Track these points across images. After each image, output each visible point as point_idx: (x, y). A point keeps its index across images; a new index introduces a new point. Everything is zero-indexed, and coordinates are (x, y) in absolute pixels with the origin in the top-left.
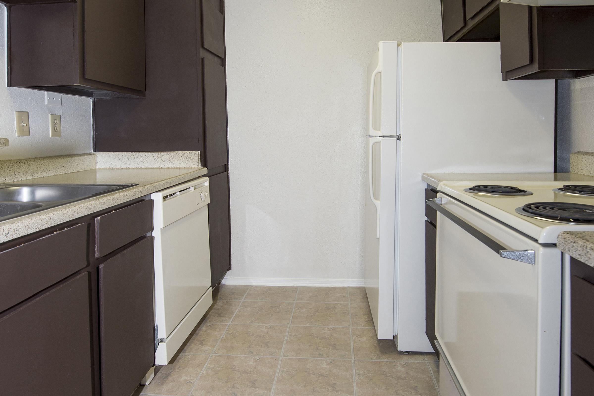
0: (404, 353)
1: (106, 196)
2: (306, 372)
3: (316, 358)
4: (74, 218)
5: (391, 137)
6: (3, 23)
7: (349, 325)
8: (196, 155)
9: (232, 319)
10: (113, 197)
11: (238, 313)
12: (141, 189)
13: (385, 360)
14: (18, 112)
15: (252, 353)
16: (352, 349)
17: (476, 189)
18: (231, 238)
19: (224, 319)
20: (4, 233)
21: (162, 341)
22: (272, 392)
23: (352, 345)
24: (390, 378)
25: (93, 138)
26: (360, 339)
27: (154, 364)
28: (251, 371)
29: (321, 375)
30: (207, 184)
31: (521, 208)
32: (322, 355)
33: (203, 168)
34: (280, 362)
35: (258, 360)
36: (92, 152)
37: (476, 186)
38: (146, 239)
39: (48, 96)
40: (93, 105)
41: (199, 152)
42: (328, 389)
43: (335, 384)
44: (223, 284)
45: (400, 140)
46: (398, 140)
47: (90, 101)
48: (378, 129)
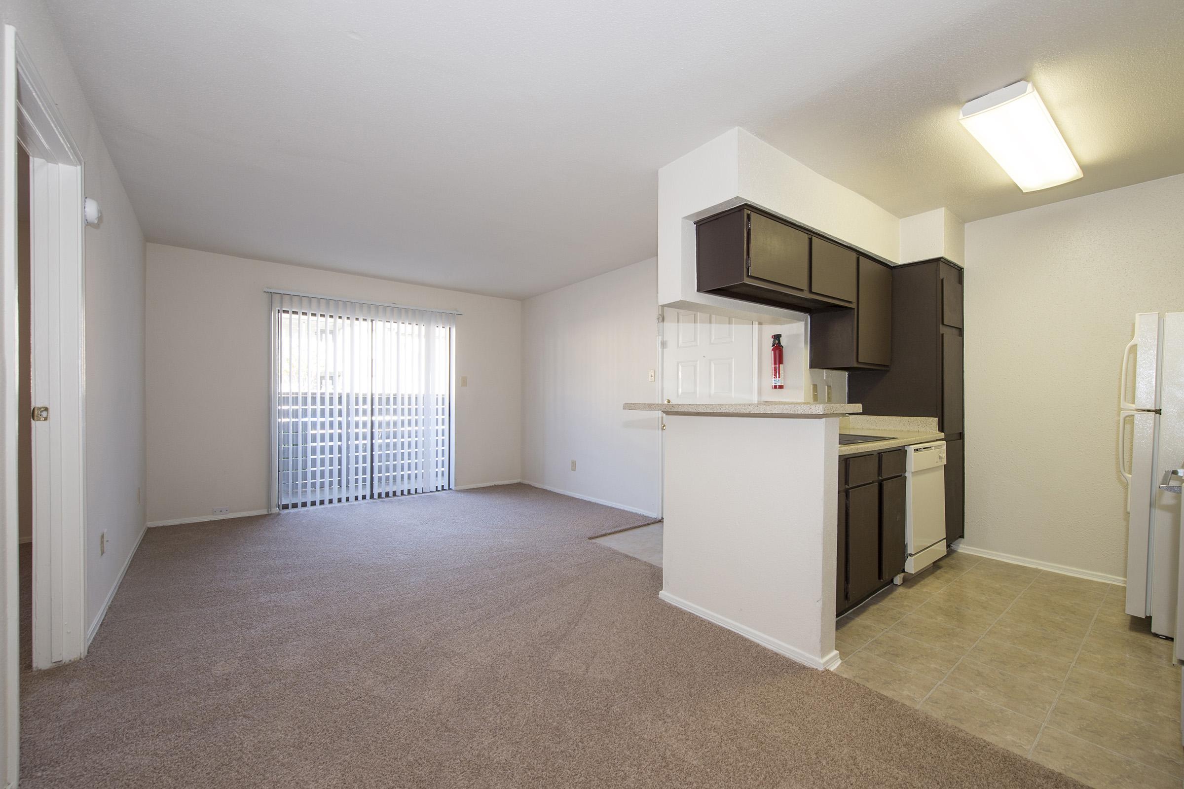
5: (1149, 411)
6: (808, 327)
8: (934, 421)
12: (895, 442)
14: (814, 384)
21: (911, 555)
30: (944, 447)
33: (940, 432)
38: (902, 477)
39: (826, 373)
40: (849, 377)
41: (937, 418)
44: (954, 550)
45: (1161, 414)
46: (1158, 415)
47: (846, 374)
48: (1133, 403)
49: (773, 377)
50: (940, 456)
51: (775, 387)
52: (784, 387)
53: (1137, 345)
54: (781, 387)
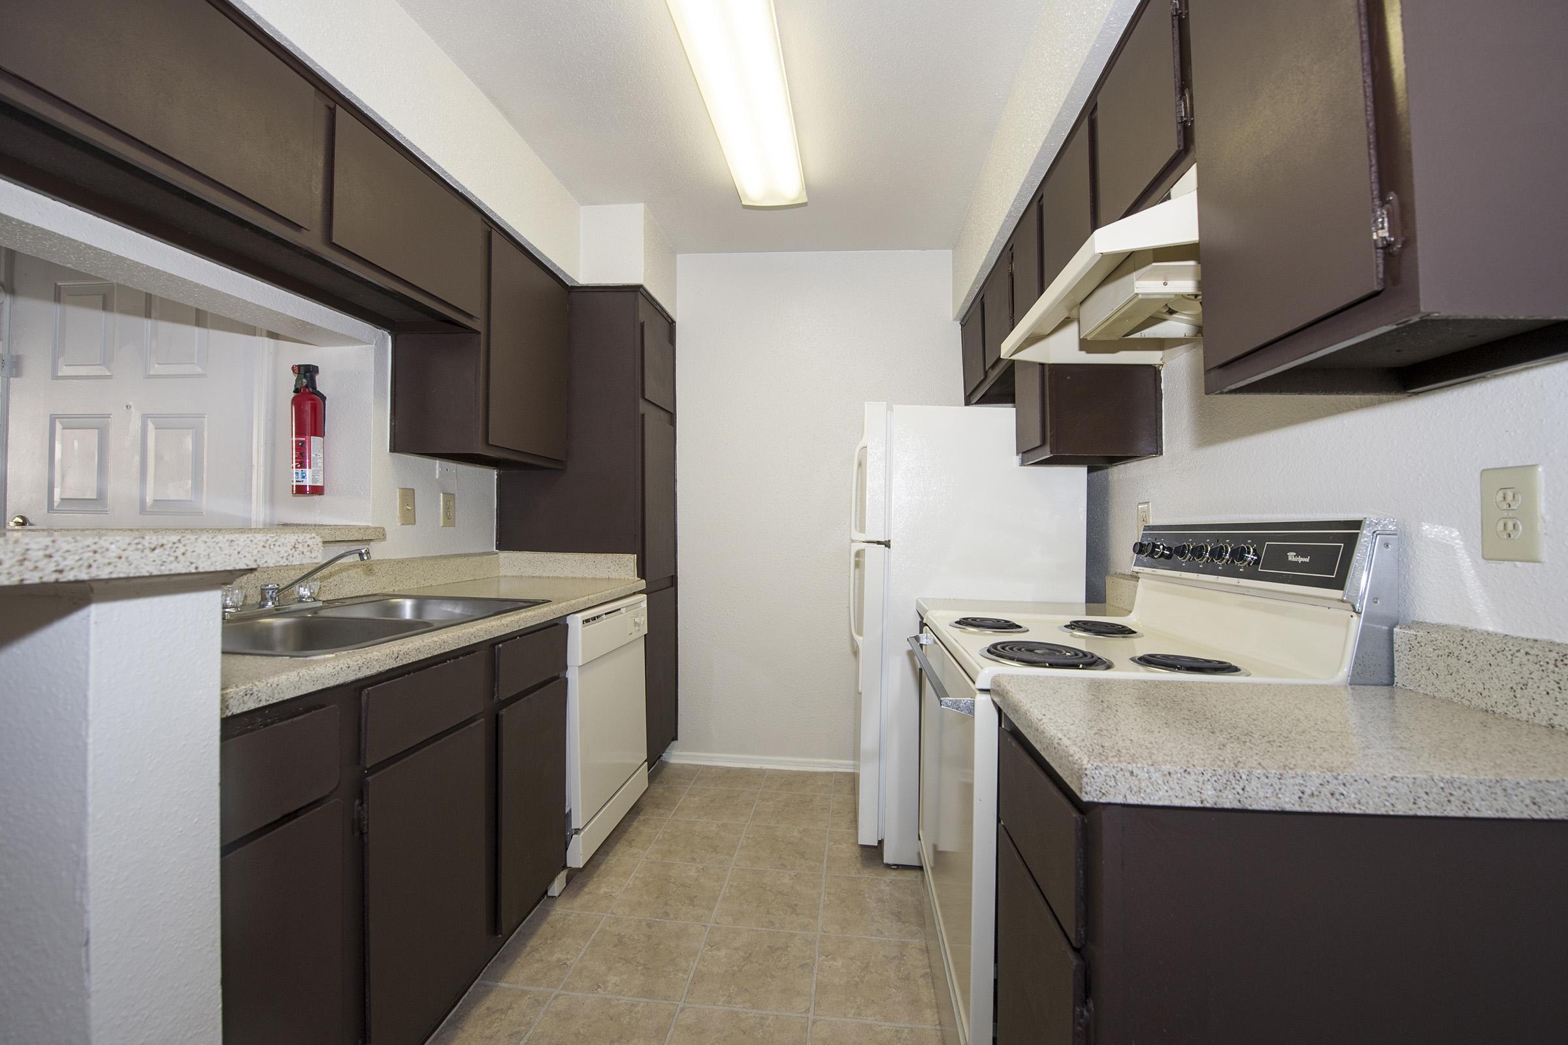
0: (893, 867)
1: (510, 615)
2: (761, 887)
3: (777, 870)
4: (471, 643)
5: (879, 543)
6: (387, 359)
7: (827, 827)
8: (630, 560)
9: (673, 813)
10: (518, 617)
11: (682, 804)
12: (554, 607)
13: (866, 876)
14: (402, 489)
15: (695, 860)
16: (826, 859)
17: (964, 622)
18: (679, 691)
19: (662, 811)
20: (393, 656)
21: (578, 830)
22: (714, 912)
23: (826, 853)
24: (869, 900)
25: (497, 530)
26: (838, 846)
27: (565, 867)
28: (690, 884)
29: (781, 893)
30: (644, 605)
31: (986, 649)
32: (785, 866)
33: (639, 581)
34: (729, 873)
35: (702, 869)
36: (495, 550)
37: (963, 619)
38: (558, 681)
39: (441, 467)
40: (497, 479)
41: (635, 556)
42: (787, 912)
43: (796, 905)
44: (665, 762)
45: (889, 548)
46: (887, 548)
47: (494, 473)
48: (862, 529)
49: (294, 464)
50: (635, 623)
51: (300, 490)
52: (326, 492)
53: (866, 447)
54: (317, 490)
